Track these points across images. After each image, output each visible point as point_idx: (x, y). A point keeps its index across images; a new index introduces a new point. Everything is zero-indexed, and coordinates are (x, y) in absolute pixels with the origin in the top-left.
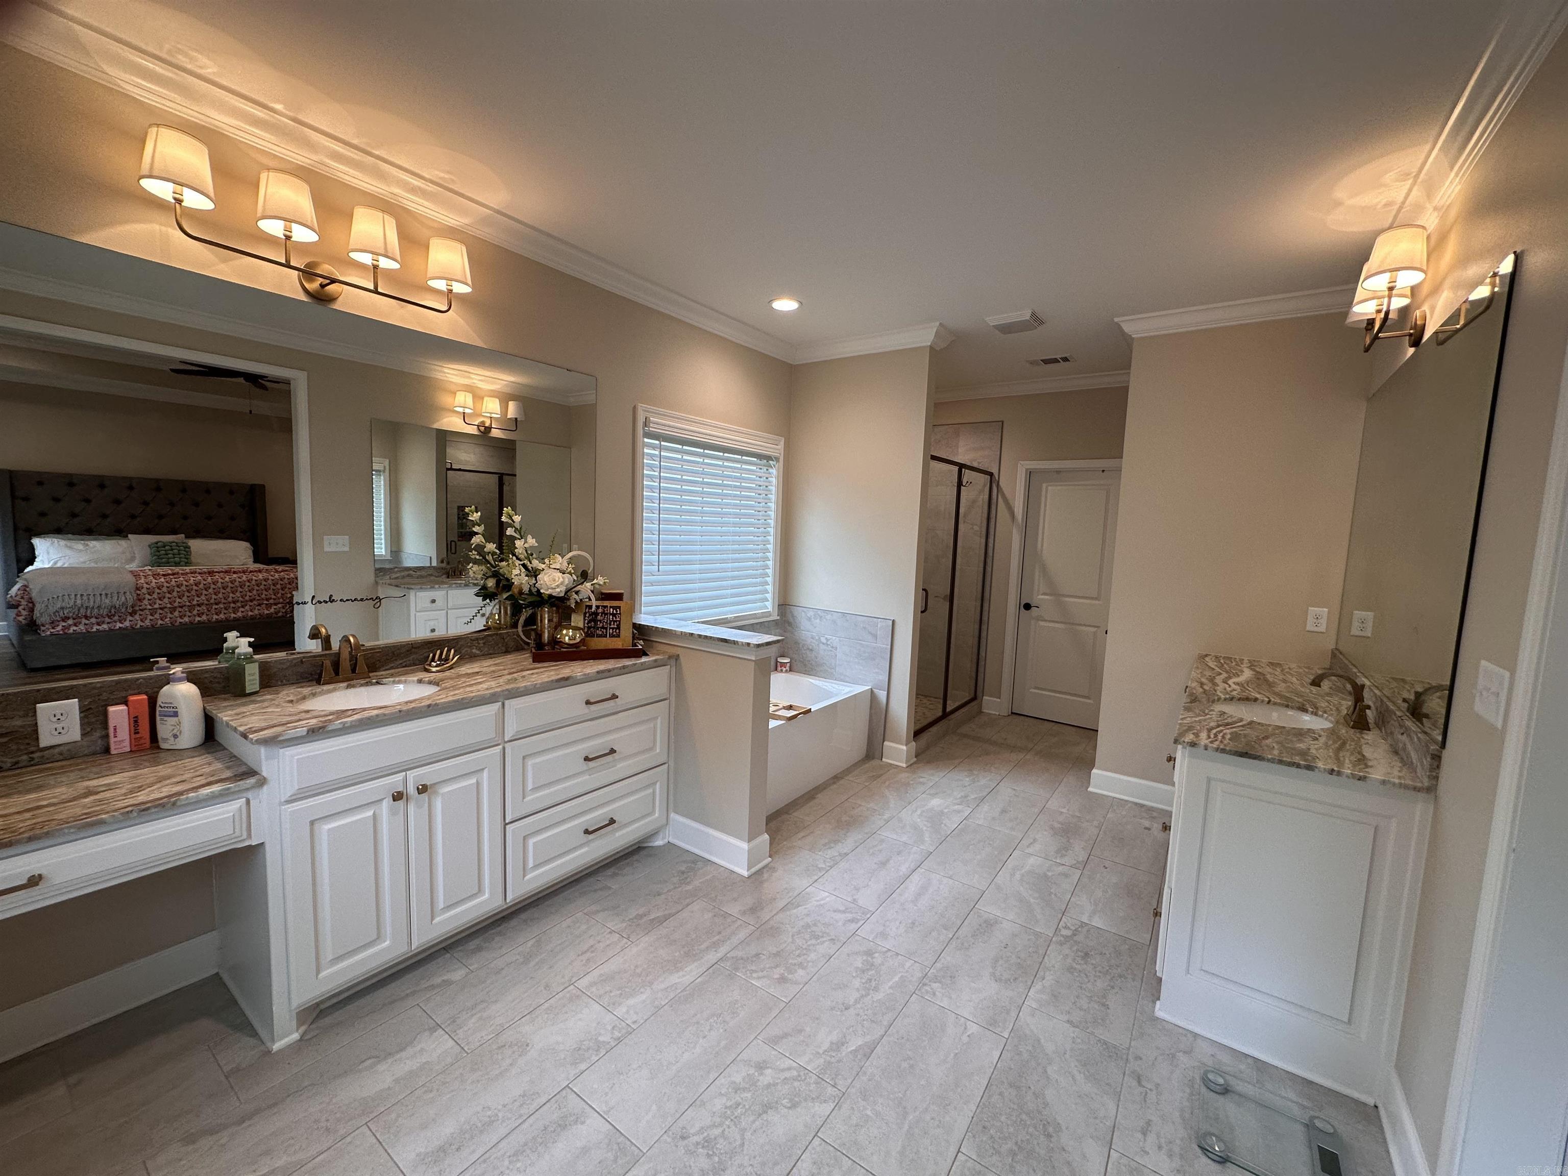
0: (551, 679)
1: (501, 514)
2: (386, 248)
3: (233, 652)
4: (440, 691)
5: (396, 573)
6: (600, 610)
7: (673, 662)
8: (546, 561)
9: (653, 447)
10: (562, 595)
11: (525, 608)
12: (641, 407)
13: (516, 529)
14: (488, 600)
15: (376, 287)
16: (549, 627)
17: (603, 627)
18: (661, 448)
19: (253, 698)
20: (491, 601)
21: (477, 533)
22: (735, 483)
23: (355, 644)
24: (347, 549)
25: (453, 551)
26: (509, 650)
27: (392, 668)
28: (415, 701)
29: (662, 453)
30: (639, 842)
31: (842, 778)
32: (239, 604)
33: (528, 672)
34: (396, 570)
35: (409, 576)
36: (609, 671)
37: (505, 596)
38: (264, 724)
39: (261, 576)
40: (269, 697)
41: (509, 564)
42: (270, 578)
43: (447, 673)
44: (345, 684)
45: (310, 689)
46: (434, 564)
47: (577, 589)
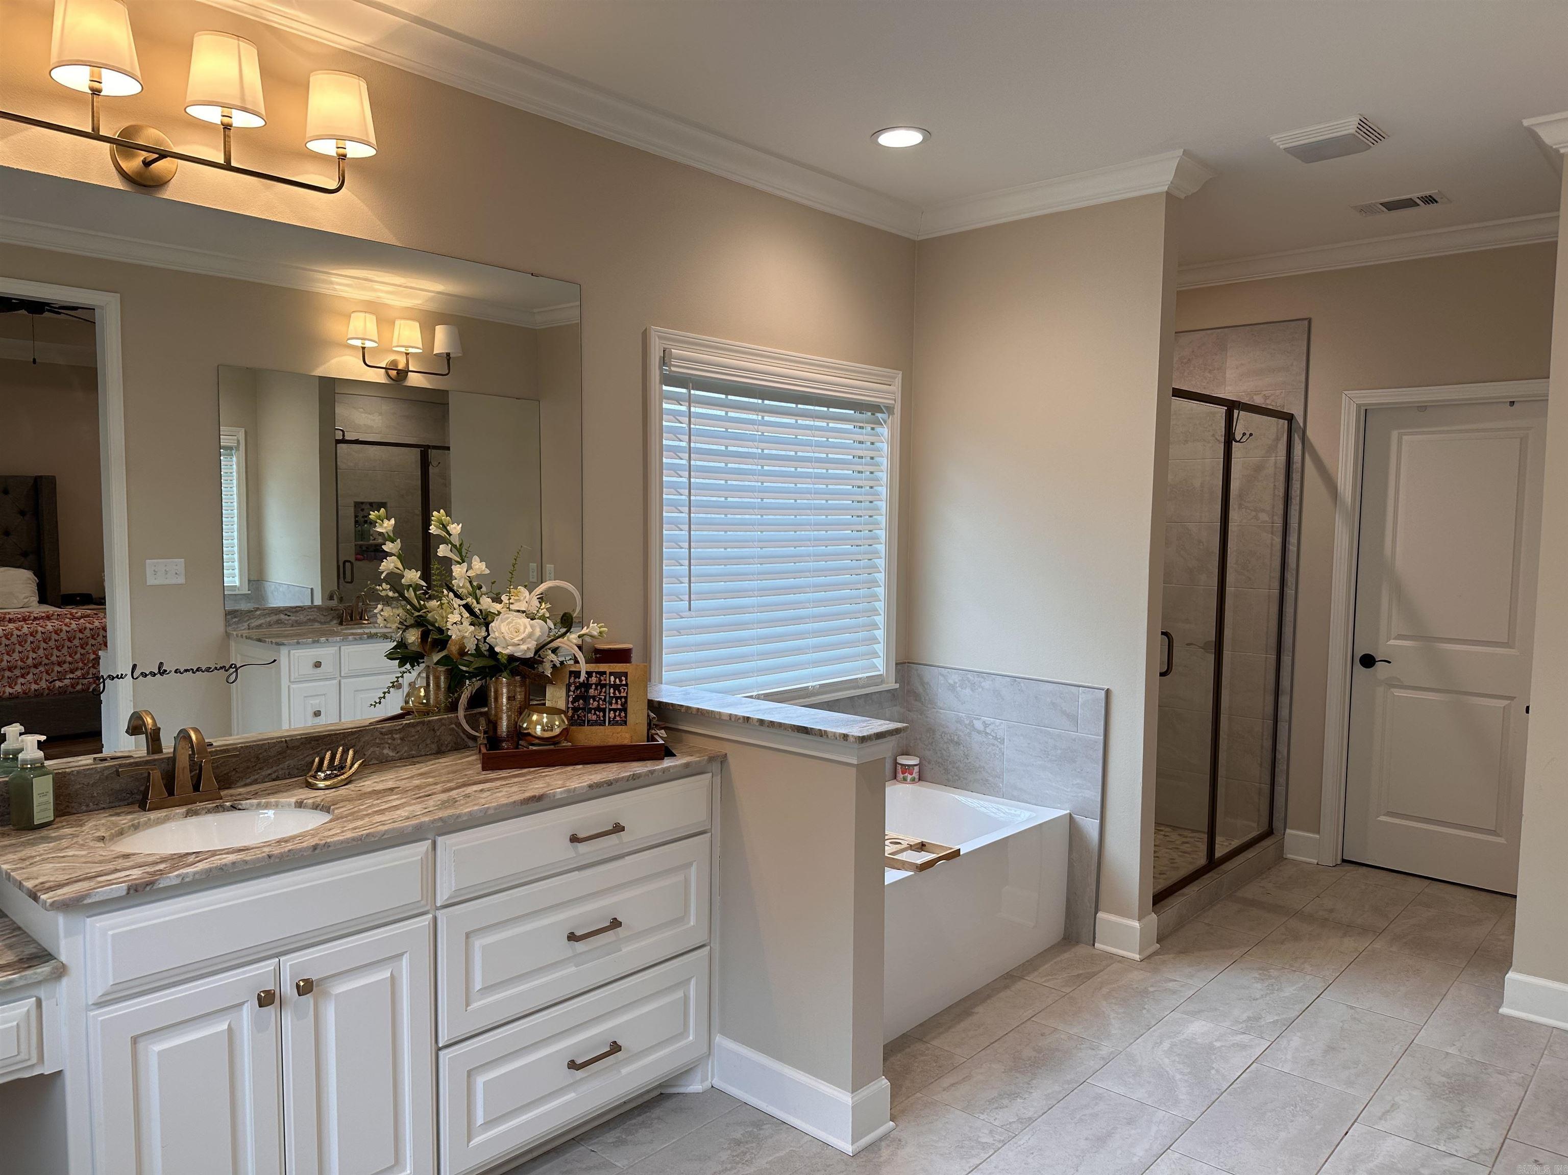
0: (511, 800)
1: (427, 523)
2: (243, 99)
3: (15, 758)
4: (331, 821)
5: (259, 617)
6: (594, 680)
7: (716, 767)
8: (504, 598)
9: (678, 400)
10: (530, 655)
11: (470, 678)
12: (656, 331)
13: (454, 546)
14: (408, 666)
15: (228, 159)
16: (509, 709)
17: (598, 709)
18: (690, 401)
19: (44, 832)
20: (413, 666)
21: (391, 555)
22: (816, 455)
23: (198, 743)
24: (181, 580)
25: (348, 579)
26: (443, 748)
27: (255, 782)
28: (293, 838)
29: (693, 409)
30: (660, 1086)
31: (1021, 978)
32: (17, 672)
33: (475, 788)
34: (258, 613)
35: (279, 622)
36: (609, 783)
37: (436, 657)
38: (62, 877)
39: (49, 626)
40: (67, 831)
41: (442, 604)
42: (64, 628)
43: (343, 791)
44: (182, 810)
45: (129, 817)
46: (318, 602)
47: (553, 645)
